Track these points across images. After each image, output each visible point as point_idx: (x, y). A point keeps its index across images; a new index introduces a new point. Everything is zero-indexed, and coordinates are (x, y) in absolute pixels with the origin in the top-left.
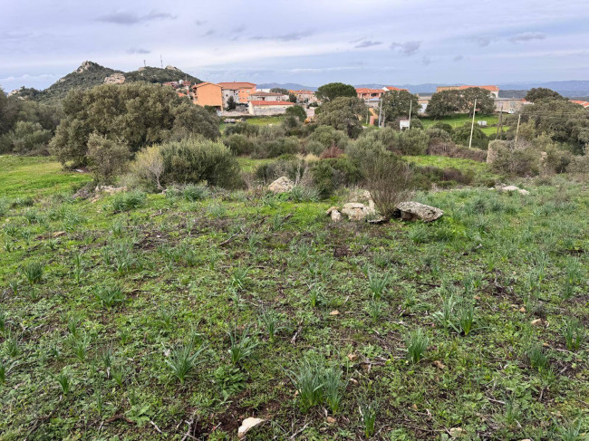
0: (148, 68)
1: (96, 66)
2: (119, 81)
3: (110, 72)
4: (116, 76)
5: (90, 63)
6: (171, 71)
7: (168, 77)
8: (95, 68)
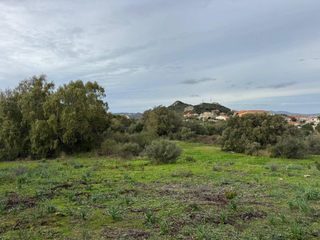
0: (204, 104)
1: (181, 102)
2: (191, 109)
3: (187, 105)
4: (190, 107)
5: (179, 101)
6: (215, 105)
7: (214, 108)
8: (180, 103)
